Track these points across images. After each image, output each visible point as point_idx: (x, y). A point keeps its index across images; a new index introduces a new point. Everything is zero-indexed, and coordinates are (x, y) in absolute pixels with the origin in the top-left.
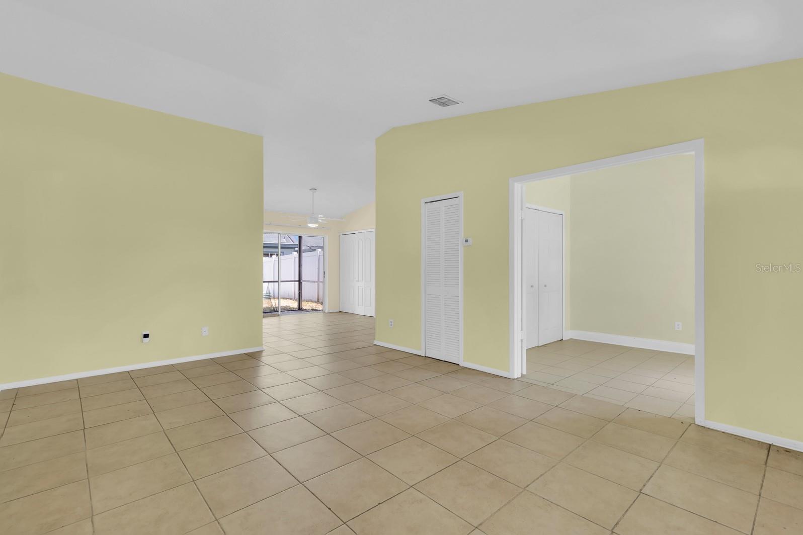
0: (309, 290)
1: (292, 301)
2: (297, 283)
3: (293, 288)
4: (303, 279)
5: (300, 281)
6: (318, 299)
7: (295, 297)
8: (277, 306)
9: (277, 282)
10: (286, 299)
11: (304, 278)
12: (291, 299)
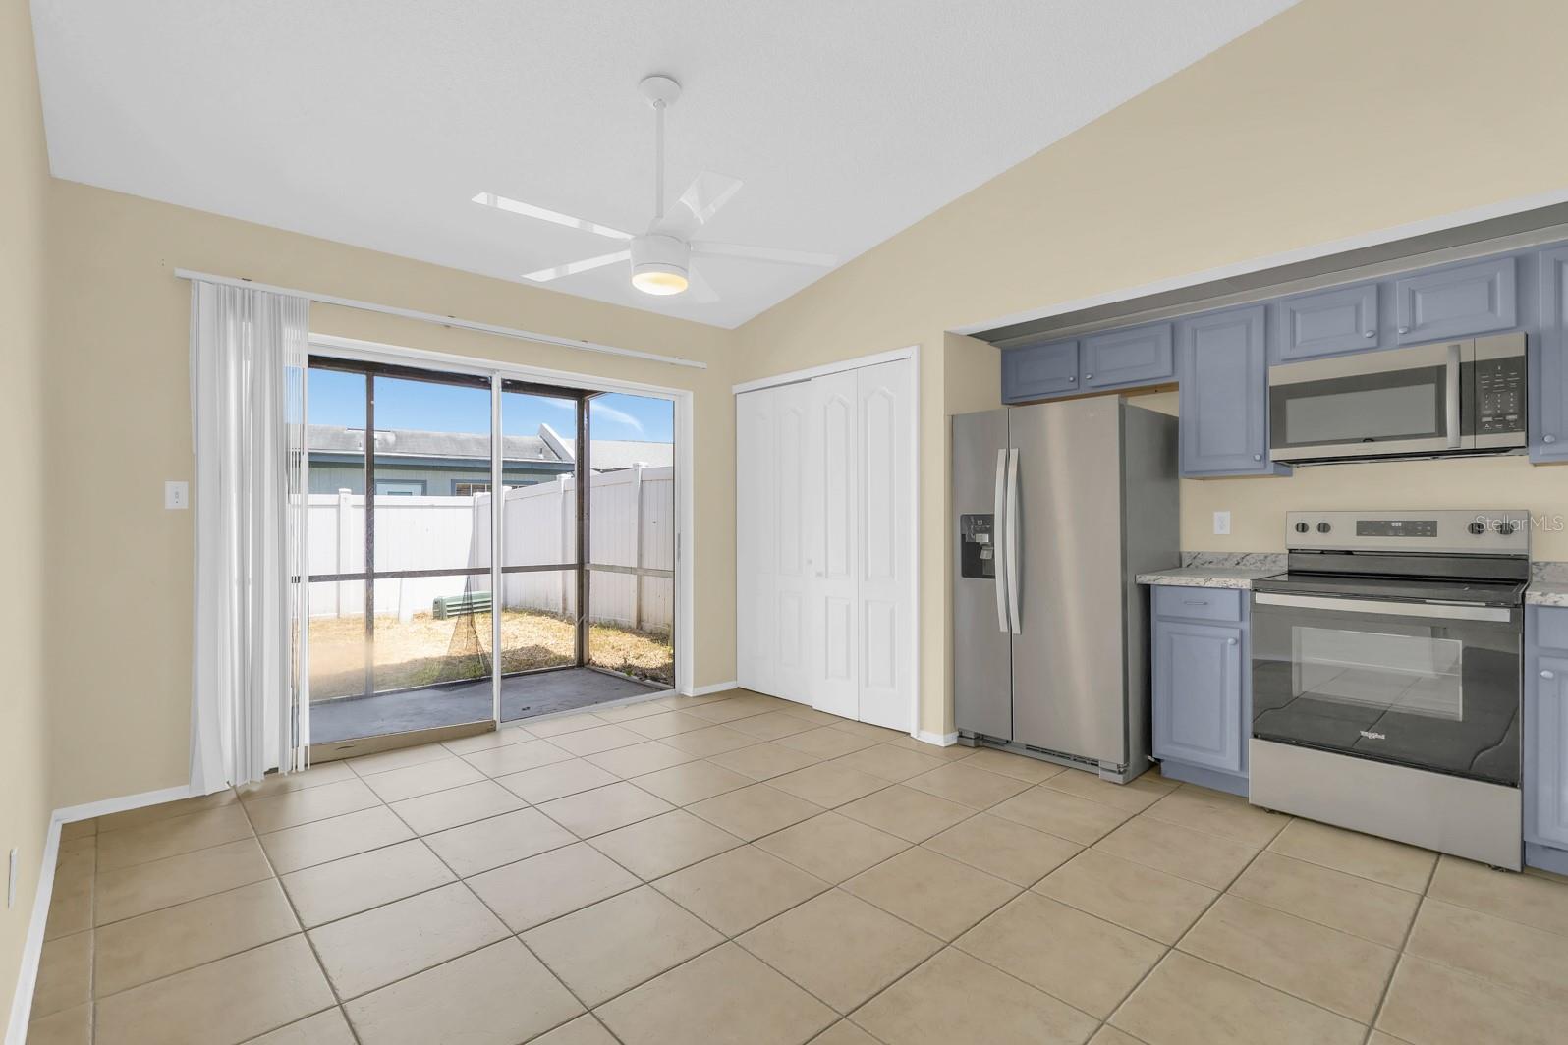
0: (610, 594)
1: (556, 623)
2: (572, 574)
3: (560, 586)
4: (592, 562)
5: (582, 567)
6: (639, 620)
7: (565, 609)
8: (487, 649)
9: (486, 571)
10: (541, 613)
11: (596, 556)
12: (554, 615)
